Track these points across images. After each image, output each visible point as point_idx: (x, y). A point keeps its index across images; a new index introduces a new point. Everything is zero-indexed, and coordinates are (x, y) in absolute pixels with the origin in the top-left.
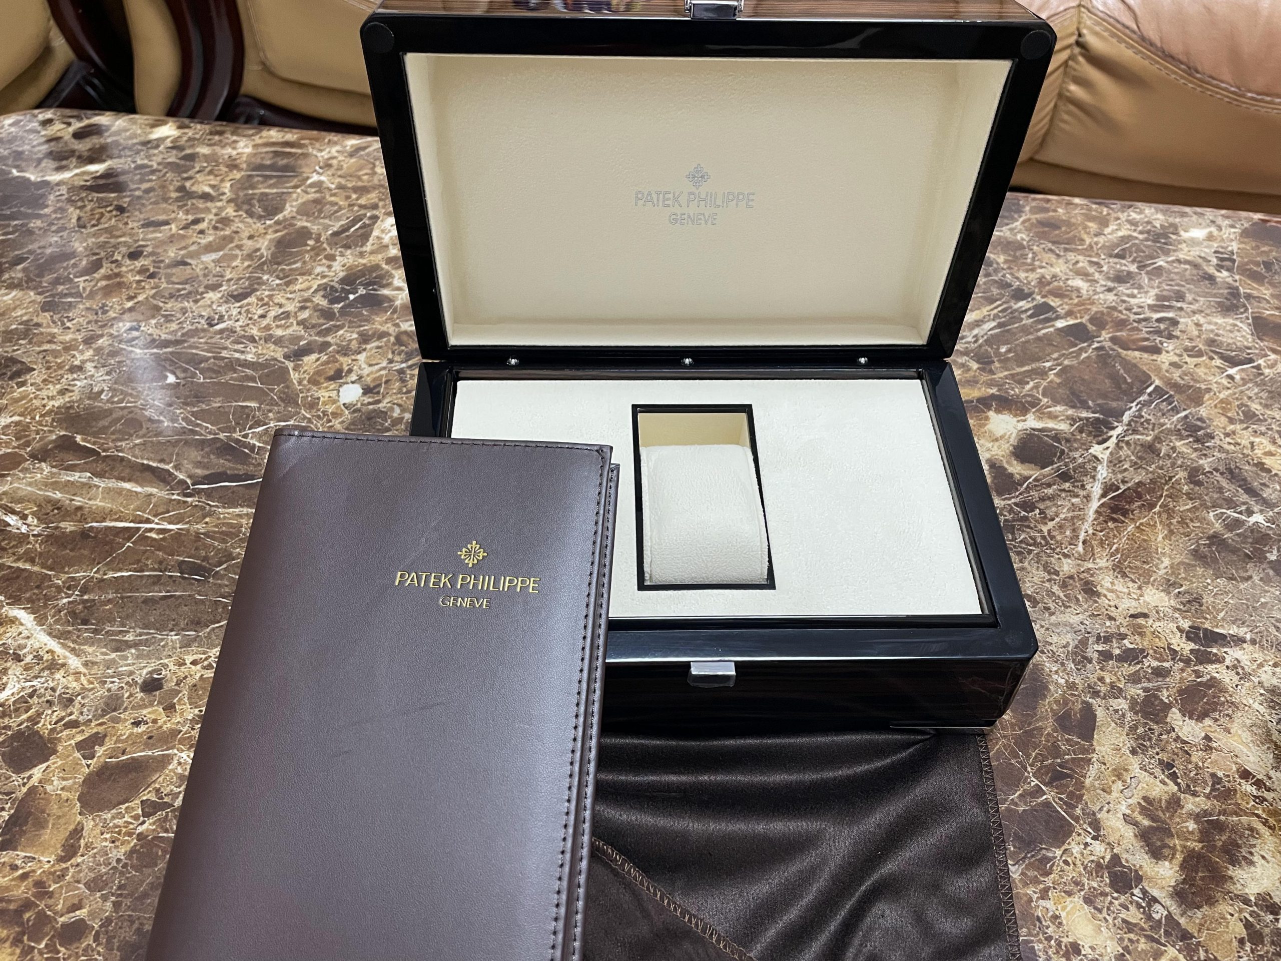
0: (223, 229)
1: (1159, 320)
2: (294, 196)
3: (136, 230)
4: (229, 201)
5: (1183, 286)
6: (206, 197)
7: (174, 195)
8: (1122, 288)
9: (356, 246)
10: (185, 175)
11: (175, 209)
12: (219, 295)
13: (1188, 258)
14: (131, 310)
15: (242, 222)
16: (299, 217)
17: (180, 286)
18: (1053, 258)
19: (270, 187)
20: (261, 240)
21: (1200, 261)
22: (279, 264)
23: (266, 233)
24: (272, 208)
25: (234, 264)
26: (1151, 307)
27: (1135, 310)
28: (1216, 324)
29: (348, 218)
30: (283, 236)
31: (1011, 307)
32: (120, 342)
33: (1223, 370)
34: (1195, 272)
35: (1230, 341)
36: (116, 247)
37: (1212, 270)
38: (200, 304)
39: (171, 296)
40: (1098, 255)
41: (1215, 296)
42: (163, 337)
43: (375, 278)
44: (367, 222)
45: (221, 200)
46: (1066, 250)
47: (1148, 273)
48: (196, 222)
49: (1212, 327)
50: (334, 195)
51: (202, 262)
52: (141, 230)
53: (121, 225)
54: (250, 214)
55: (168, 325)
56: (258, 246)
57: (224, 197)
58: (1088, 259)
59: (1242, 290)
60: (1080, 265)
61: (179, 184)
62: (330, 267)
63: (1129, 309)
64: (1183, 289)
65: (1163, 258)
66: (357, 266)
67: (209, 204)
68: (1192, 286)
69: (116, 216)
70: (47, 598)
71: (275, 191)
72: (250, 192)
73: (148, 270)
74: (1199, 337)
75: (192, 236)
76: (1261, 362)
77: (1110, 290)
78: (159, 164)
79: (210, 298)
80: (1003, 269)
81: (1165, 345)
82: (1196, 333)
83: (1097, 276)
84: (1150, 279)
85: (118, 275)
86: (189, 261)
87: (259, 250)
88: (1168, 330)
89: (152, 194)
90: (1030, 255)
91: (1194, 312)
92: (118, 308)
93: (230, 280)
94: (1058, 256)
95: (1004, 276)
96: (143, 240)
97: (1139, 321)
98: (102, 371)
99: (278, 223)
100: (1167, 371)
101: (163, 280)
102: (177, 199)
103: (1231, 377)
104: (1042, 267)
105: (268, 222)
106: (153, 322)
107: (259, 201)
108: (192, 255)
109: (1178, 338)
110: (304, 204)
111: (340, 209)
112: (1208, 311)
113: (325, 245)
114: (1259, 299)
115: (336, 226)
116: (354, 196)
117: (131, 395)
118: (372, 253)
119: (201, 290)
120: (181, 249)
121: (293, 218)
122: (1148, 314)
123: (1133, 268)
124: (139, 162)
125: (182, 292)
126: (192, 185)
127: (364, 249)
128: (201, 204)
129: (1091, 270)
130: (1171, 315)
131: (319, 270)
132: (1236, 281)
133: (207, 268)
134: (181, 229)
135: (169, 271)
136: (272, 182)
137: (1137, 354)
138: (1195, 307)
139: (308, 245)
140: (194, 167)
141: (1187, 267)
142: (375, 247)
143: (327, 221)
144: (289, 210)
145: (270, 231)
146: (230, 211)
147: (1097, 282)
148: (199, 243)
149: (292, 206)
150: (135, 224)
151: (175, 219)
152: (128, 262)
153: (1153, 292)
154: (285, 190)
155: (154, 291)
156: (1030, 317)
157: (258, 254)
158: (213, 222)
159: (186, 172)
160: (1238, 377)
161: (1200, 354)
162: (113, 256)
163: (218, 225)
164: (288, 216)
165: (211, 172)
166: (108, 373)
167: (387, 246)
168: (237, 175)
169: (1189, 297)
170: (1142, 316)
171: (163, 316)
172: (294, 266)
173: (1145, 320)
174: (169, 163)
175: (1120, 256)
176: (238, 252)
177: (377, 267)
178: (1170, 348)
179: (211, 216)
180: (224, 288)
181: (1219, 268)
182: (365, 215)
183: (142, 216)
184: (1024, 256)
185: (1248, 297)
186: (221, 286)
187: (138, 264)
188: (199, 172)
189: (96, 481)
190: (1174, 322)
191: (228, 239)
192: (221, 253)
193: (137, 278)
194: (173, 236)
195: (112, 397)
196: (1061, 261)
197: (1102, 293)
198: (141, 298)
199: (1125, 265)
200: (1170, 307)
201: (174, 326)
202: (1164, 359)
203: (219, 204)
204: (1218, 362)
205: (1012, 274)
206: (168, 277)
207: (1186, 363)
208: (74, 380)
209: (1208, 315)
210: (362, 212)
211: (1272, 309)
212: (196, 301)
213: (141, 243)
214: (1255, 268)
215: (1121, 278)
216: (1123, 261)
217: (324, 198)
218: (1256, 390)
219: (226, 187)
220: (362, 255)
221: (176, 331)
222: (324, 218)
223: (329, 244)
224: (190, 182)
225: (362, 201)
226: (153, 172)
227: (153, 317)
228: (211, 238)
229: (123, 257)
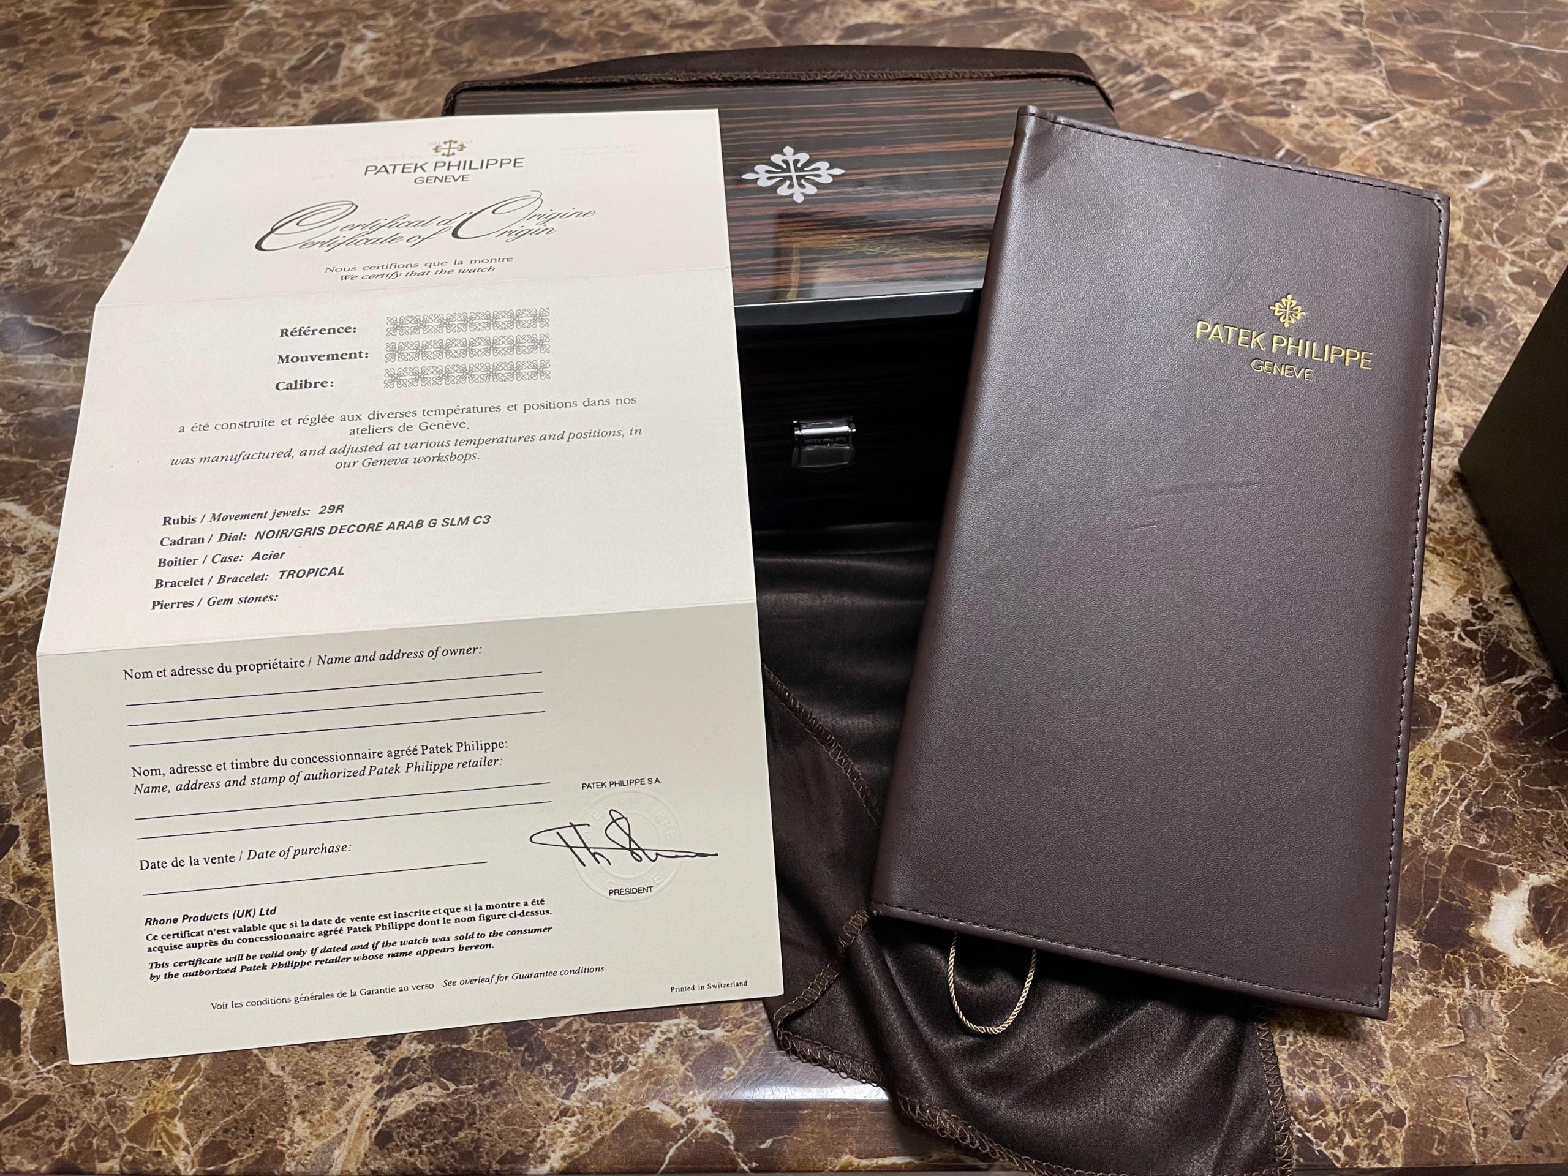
0: (150, 76)
1: (1285, 82)
2: (233, 30)
3: (42, 88)
4: (152, 43)
5: (1308, 45)
6: (120, 41)
7: (80, 43)
8: (1241, 52)
9: (323, 79)
10: (89, 20)
11: (85, 58)
12: (165, 149)
13: (1310, 15)
14: (57, 175)
15: (173, 65)
16: (244, 53)
17: (113, 144)
18: (1160, 27)
19: (200, 22)
20: (202, 84)
21: (1323, 16)
22: (231, 107)
23: (206, 75)
24: (206, 46)
25: (174, 113)
26: (1275, 70)
27: (1258, 73)
28: (1347, 81)
29: (306, 49)
30: (229, 76)
31: (1117, 83)
32: (54, 211)
33: (1358, 128)
34: (1320, 28)
35: (1364, 97)
36: (21, 108)
37: (1338, 26)
38: (142, 160)
39: (104, 156)
40: (1211, 20)
41: (1343, 52)
42: (106, 200)
43: (356, 112)
44: (332, 52)
45: (141, 44)
46: (1174, 17)
47: (1268, 34)
48: (116, 70)
49: (1342, 84)
50: (284, 24)
51: (135, 115)
52: (48, 87)
53: (21, 84)
54: (181, 55)
55: (108, 187)
56: (200, 90)
57: (145, 40)
58: (1200, 24)
59: (1372, 44)
60: (1192, 31)
61: (83, 31)
62: (295, 106)
63: (1250, 74)
64: (1308, 48)
65: (1283, 16)
66: (330, 101)
67: (127, 49)
68: (1316, 44)
69: (12, 75)
70: (37, 488)
71: (206, 27)
72: (176, 31)
73: (68, 130)
74: (1330, 95)
75: (113, 88)
76: (1399, 115)
77: (1227, 55)
78: (53, 10)
79: (154, 154)
80: (1105, 43)
81: (1293, 107)
82: (1325, 91)
83: (1212, 41)
84: (1271, 41)
85: (32, 139)
86: (117, 114)
87: (202, 94)
88: (1296, 90)
89: (51, 46)
90: (1134, 26)
91: (1322, 71)
92: (41, 175)
93: (173, 132)
94: (1166, 24)
95: (1107, 50)
96: (54, 97)
97: (1263, 85)
98: (39, 245)
99: (218, 62)
100: (1298, 134)
101: (89, 138)
102: (85, 48)
103: (1367, 134)
104: (1148, 37)
105: (207, 63)
106: (89, 185)
107: (189, 40)
108: (119, 108)
109: (1305, 98)
110: (246, 38)
111: (294, 39)
112: (1337, 68)
113: (284, 82)
114: (1392, 52)
115: (294, 60)
116: (308, 24)
117: (82, 267)
118: (345, 86)
119: (140, 145)
120: (104, 102)
121: (237, 55)
122: (1272, 77)
123: (1251, 30)
124: (26, 11)
125: (117, 150)
126: (101, 30)
127: (334, 82)
128: (116, 50)
129: (1204, 35)
130: (1296, 75)
131: (282, 110)
132: (1365, 35)
133: (140, 121)
134: (100, 80)
135: (94, 128)
136: (201, 16)
137: (1263, 119)
138: (1323, 65)
139: (261, 84)
140: (97, 10)
141: (1311, 24)
142: (347, 79)
143: (281, 55)
144: (229, 47)
145: (211, 72)
146: (155, 54)
147: (1211, 48)
148: (125, 94)
149: (232, 42)
150: (40, 81)
151: (88, 71)
152: (41, 124)
153: (1275, 54)
154: (220, 25)
155: (80, 153)
156: (1141, 90)
157: (202, 99)
158: (137, 69)
159: (90, 15)
160: (1374, 133)
161: (1331, 113)
162: (20, 118)
163: (143, 71)
164: (231, 53)
165: (120, 14)
166: (47, 247)
167: (362, 77)
168: (157, 14)
169: (1315, 55)
170: (1265, 80)
171: (100, 178)
172: (250, 109)
173: (1269, 83)
174: (65, 9)
175: (1236, 18)
176: (175, 99)
177: (354, 101)
178: (1299, 109)
179: (132, 63)
180: (168, 140)
181: (1346, 22)
182: (326, 44)
183: (46, 71)
184: (1129, 27)
185: (1380, 50)
186: (163, 138)
187: (55, 124)
188: (105, 15)
189: (63, 361)
190: (1301, 83)
191: (161, 86)
192: (156, 102)
193: (57, 140)
194: (90, 89)
195: (59, 272)
196: (1170, 29)
197: (1220, 58)
198: (67, 161)
199: (1242, 28)
200: (1295, 68)
201: (116, 188)
202: (1294, 122)
203: (140, 48)
204: (1352, 119)
205: (1116, 48)
206: (96, 135)
207: (1318, 124)
208: (6, 258)
209: (1337, 72)
210: (322, 41)
211: (1406, 60)
212: (137, 158)
213: (52, 101)
214: (1385, 20)
215: (1238, 42)
216: (1240, 24)
217: (270, 29)
218: (1395, 144)
219: (144, 28)
220: (333, 89)
221: (119, 194)
222: (274, 52)
223: (288, 80)
224: (99, 26)
225: (320, 29)
226: (47, 20)
227: (88, 180)
228: (138, 87)
229: (33, 118)
